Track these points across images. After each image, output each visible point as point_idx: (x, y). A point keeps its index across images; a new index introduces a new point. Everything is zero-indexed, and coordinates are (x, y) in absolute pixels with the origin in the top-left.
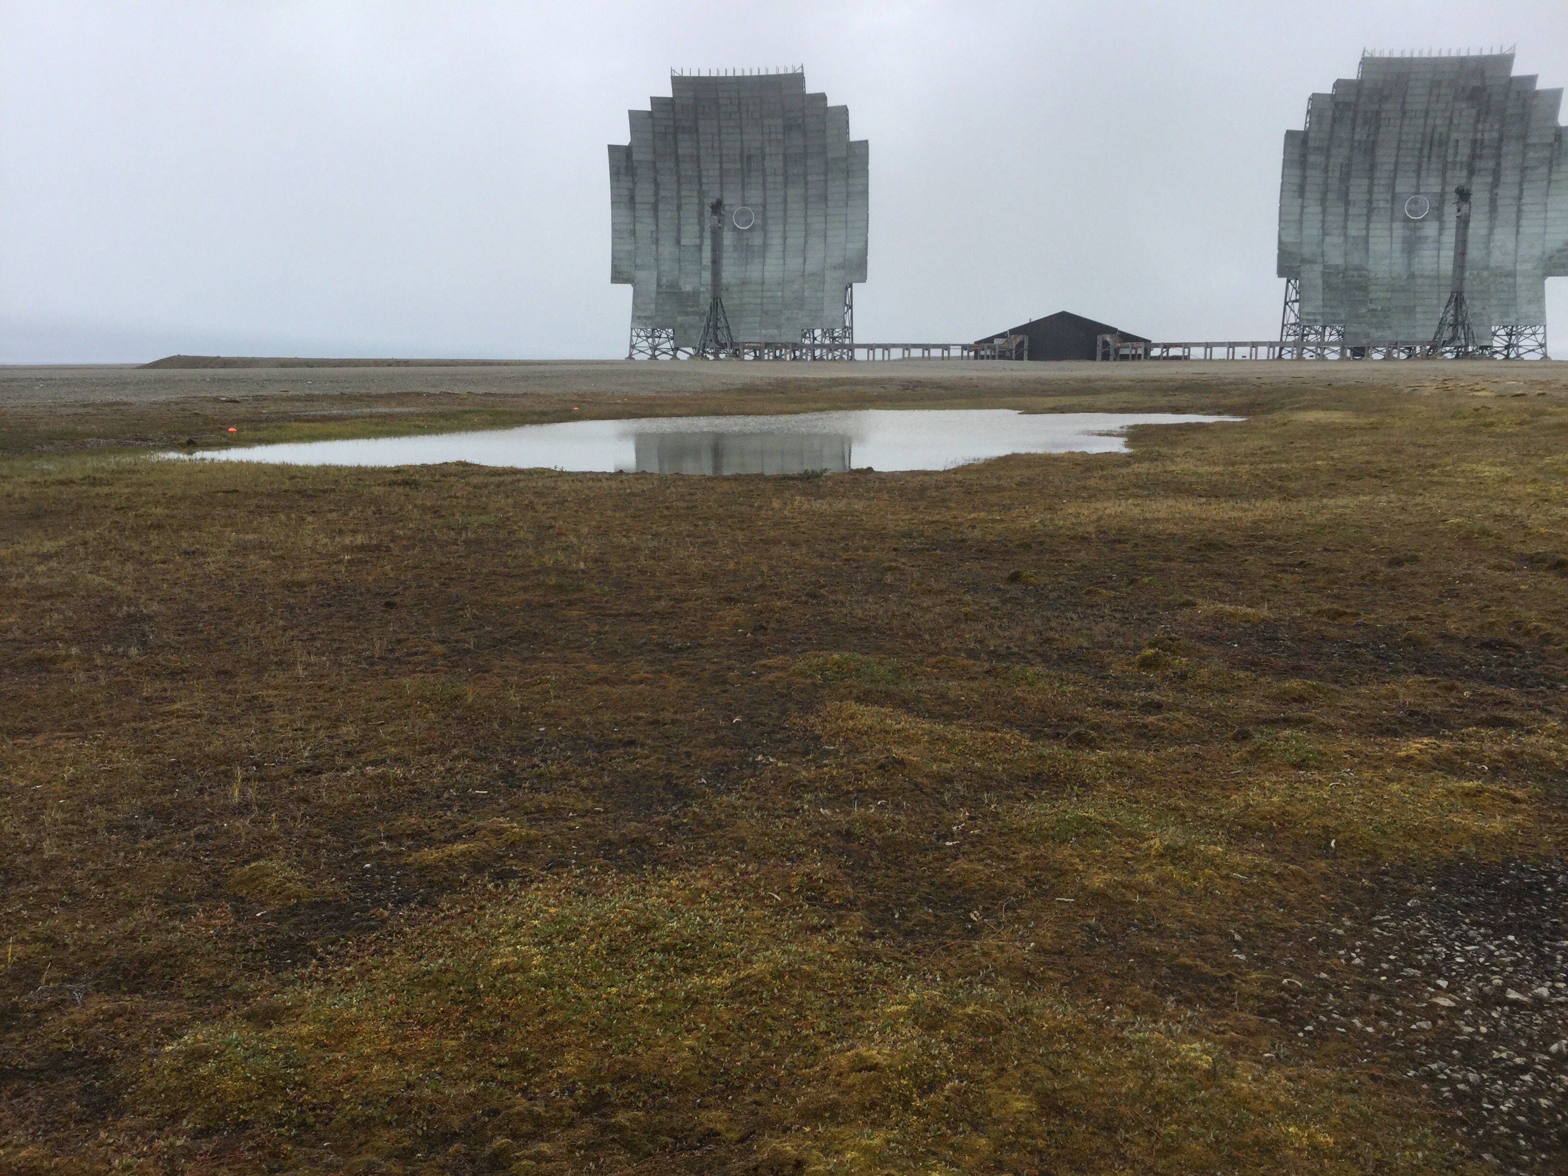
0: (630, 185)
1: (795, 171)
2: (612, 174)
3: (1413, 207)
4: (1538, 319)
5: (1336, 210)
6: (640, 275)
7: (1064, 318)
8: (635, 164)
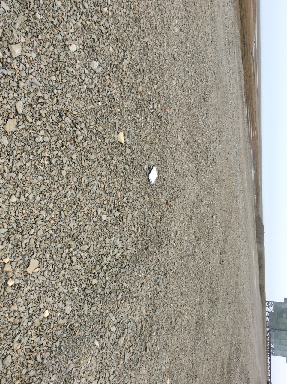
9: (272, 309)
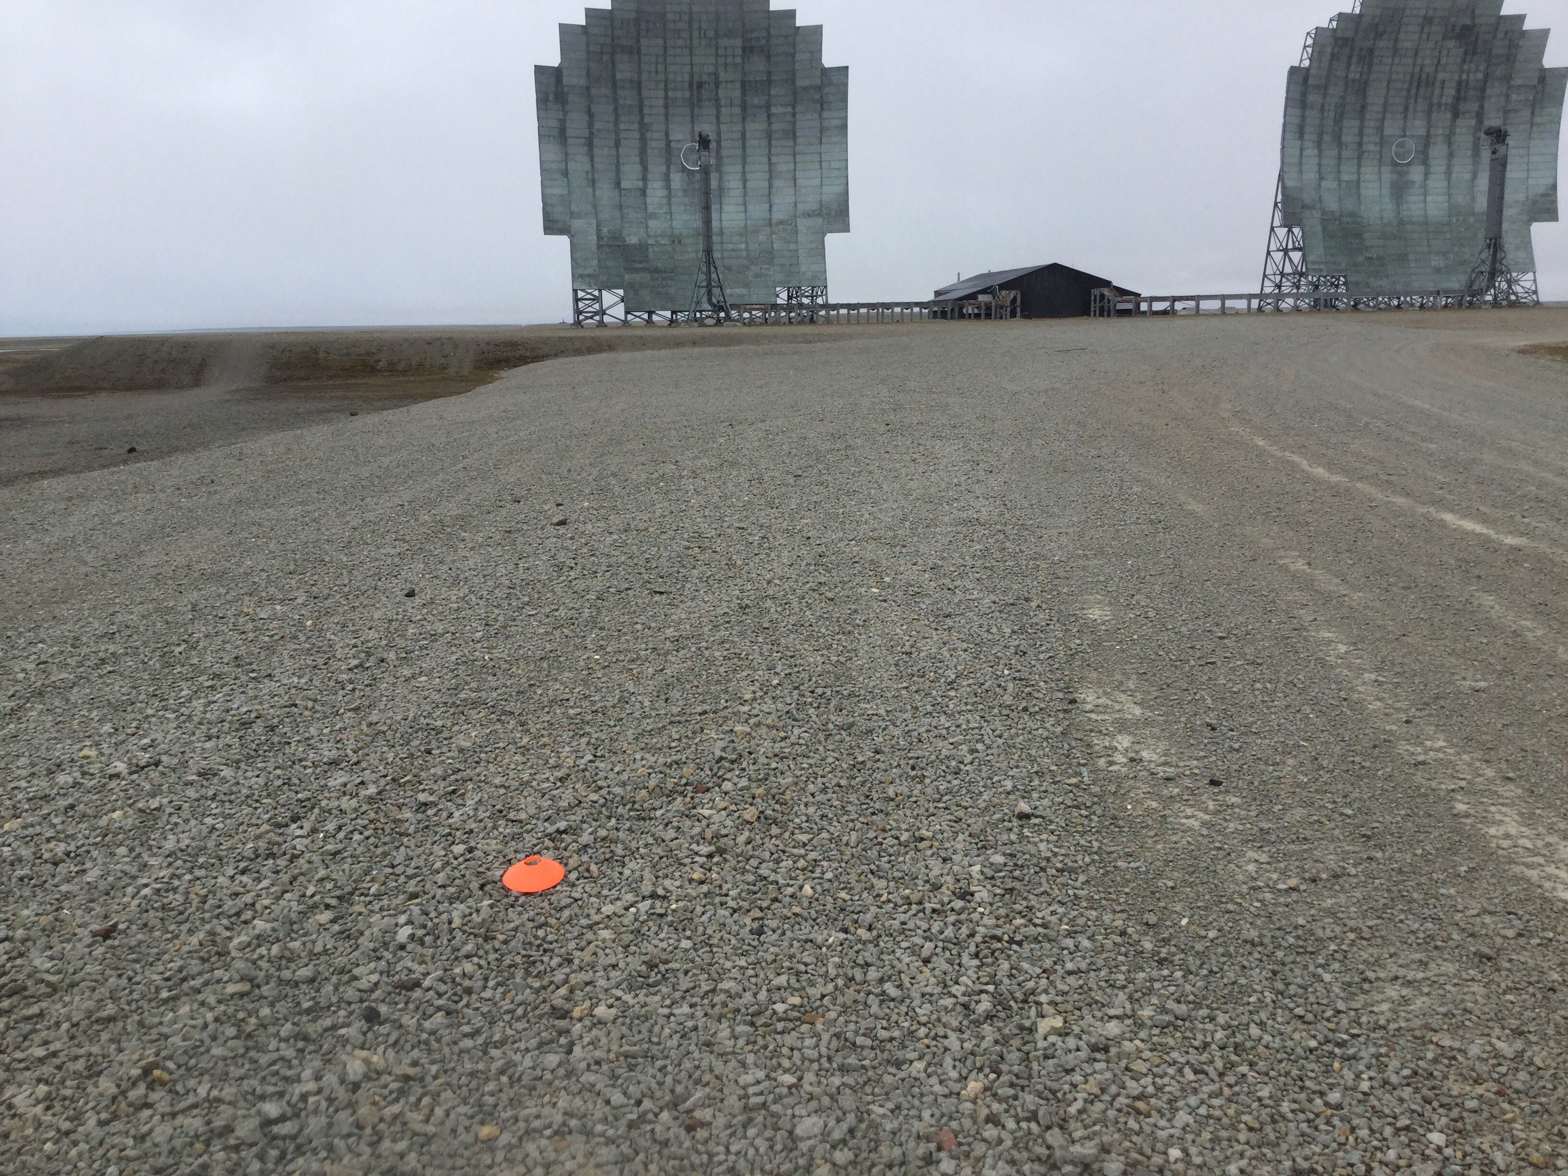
0: (561, 116)
1: (756, 101)
2: (538, 101)
3: (1401, 150)
5: (1331, 152)
6: (577, 224)
7: (1055, 269)
8: (566, 89)
9: (608, 298)
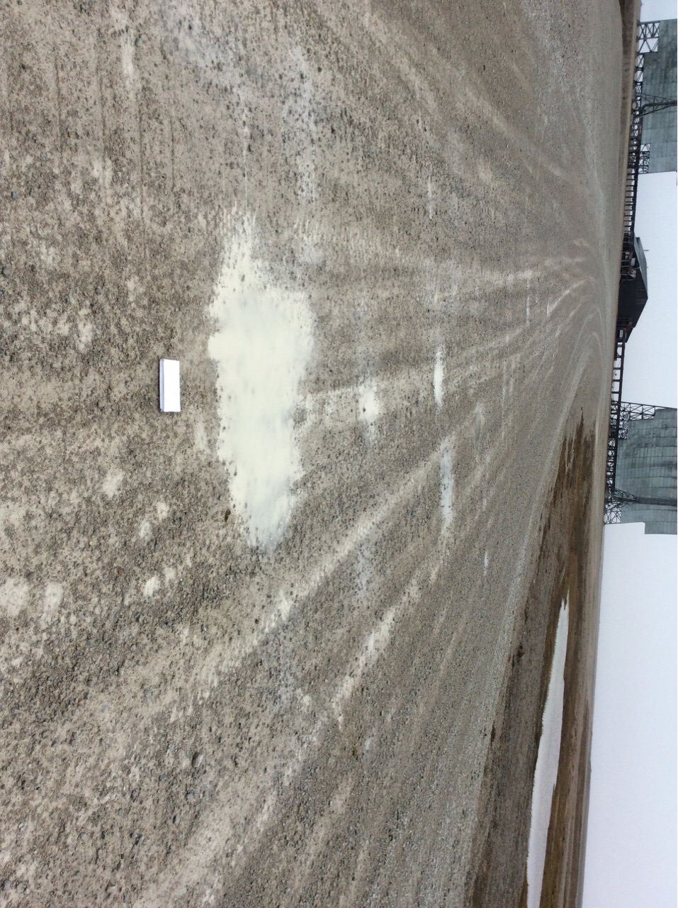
4: (623, 521)
7: (645, 297)
9: (653, 42)
